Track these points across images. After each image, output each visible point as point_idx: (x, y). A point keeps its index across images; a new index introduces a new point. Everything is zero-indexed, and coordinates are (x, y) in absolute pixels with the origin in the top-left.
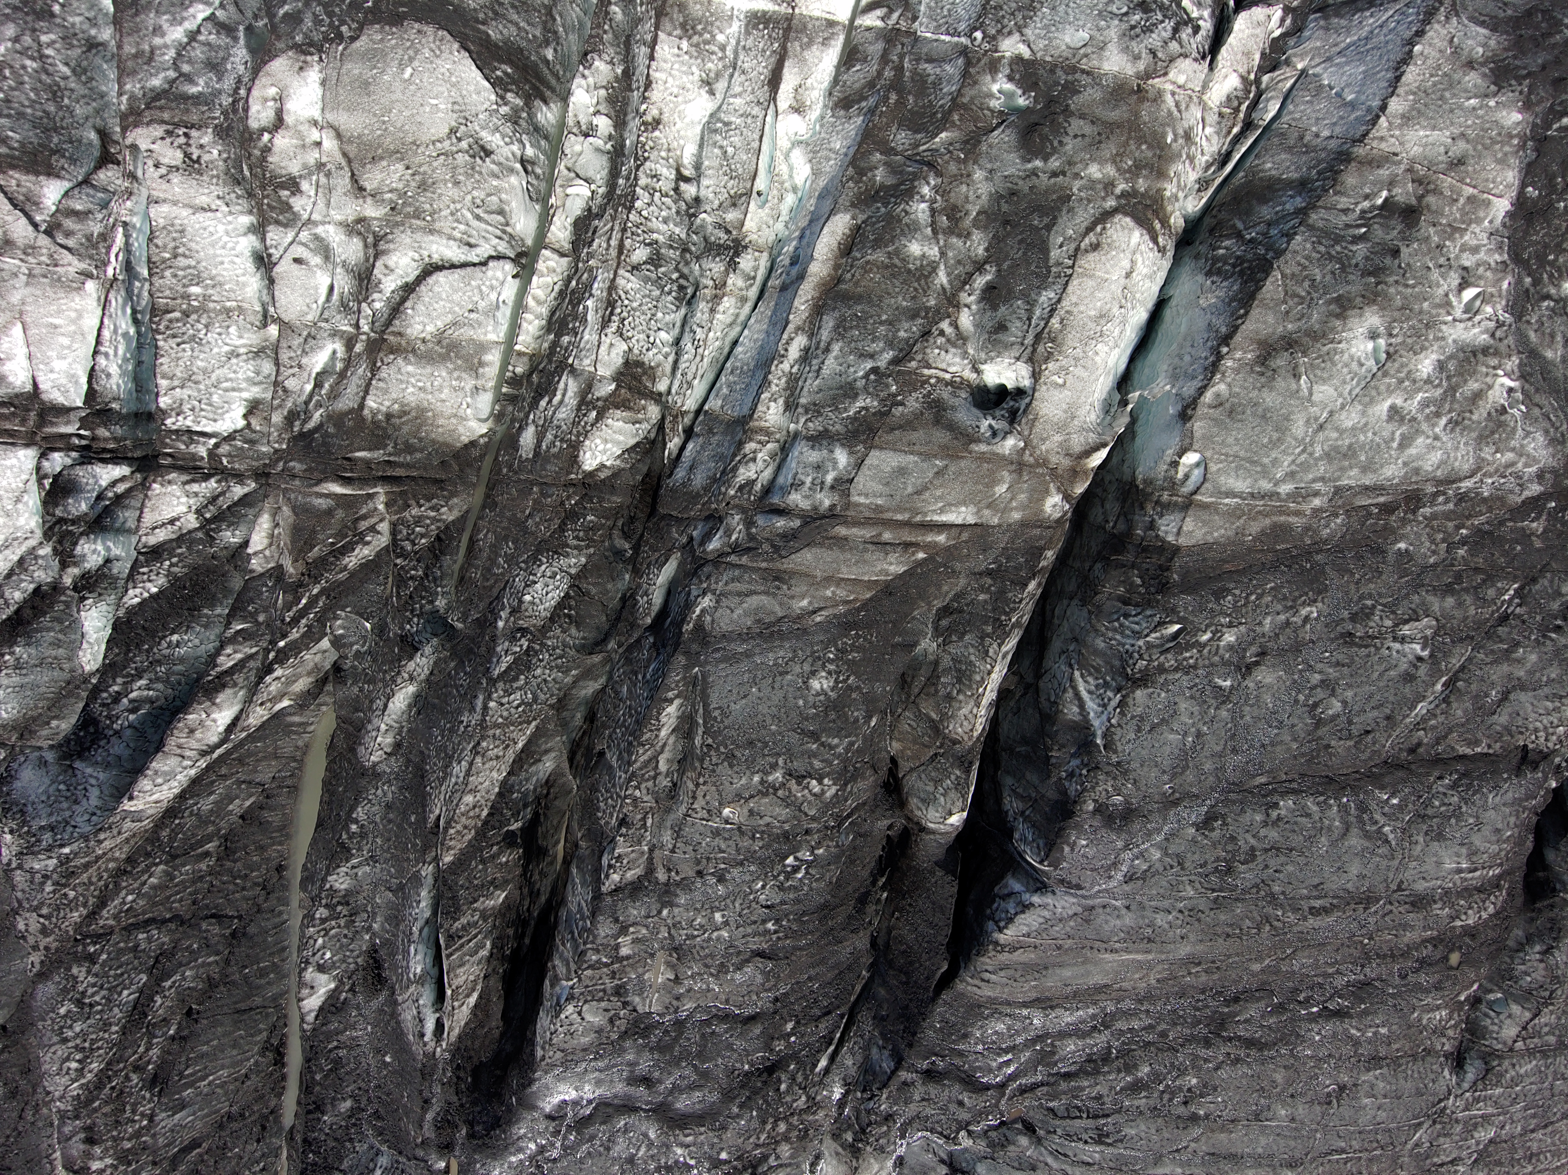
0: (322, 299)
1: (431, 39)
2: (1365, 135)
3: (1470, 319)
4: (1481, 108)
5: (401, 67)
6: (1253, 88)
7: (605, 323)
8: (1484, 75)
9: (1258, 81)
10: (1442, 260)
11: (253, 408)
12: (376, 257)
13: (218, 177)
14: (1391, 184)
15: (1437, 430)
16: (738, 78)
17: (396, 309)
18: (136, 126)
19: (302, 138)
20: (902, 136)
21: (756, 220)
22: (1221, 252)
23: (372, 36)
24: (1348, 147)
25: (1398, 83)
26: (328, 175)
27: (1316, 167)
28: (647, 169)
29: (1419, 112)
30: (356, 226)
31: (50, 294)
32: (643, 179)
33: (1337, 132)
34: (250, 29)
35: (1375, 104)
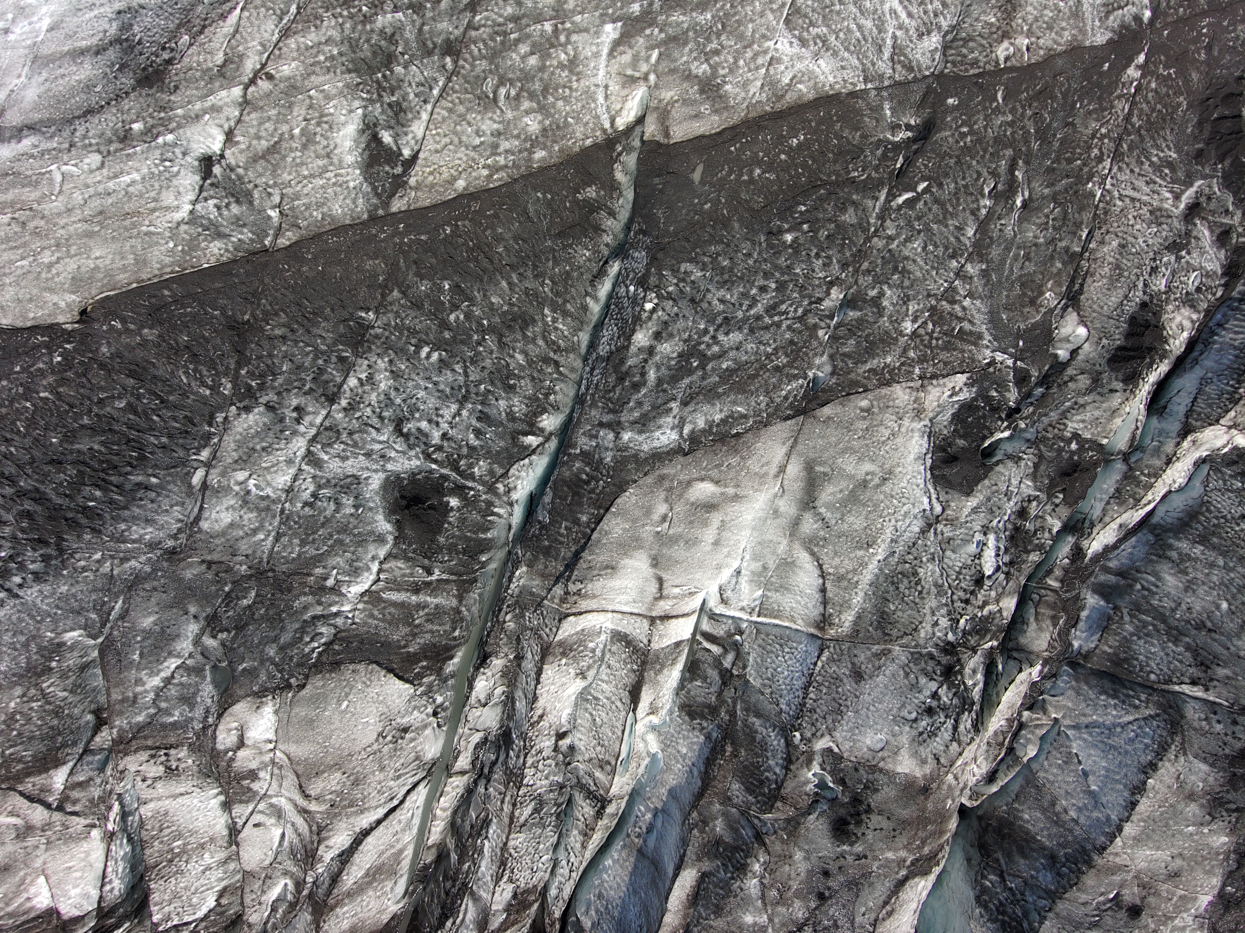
0: (276, 844)
1: (363, 674)
2: (1104, 849)
4: (1196, 834)
5: (339, 702)
6: (1016, 723)
7: (498, 878)
8: (1202, 806)
9: (1020, 714)
11: (223, 893)
12: (319, 843)
13: (193, 775)
14: (1121, 886)
16: (604, 669)
17: (335, 879)
18: (126, 754)
19: (259, 748)
20: (736, 786)
21: (619, 785)
22: (988, 883)
23: (316, 684)
24: (1089, 847)
25: (1133, 809)
26: (281, 768)
27: (1064, 848)
28: (533, 752)
29: (1147, 836)
30: (303, 812)
31: (64, 848)
32: (530, 761)
33: (1082, 820)
34: (215, 668)
35: (1113, 817)
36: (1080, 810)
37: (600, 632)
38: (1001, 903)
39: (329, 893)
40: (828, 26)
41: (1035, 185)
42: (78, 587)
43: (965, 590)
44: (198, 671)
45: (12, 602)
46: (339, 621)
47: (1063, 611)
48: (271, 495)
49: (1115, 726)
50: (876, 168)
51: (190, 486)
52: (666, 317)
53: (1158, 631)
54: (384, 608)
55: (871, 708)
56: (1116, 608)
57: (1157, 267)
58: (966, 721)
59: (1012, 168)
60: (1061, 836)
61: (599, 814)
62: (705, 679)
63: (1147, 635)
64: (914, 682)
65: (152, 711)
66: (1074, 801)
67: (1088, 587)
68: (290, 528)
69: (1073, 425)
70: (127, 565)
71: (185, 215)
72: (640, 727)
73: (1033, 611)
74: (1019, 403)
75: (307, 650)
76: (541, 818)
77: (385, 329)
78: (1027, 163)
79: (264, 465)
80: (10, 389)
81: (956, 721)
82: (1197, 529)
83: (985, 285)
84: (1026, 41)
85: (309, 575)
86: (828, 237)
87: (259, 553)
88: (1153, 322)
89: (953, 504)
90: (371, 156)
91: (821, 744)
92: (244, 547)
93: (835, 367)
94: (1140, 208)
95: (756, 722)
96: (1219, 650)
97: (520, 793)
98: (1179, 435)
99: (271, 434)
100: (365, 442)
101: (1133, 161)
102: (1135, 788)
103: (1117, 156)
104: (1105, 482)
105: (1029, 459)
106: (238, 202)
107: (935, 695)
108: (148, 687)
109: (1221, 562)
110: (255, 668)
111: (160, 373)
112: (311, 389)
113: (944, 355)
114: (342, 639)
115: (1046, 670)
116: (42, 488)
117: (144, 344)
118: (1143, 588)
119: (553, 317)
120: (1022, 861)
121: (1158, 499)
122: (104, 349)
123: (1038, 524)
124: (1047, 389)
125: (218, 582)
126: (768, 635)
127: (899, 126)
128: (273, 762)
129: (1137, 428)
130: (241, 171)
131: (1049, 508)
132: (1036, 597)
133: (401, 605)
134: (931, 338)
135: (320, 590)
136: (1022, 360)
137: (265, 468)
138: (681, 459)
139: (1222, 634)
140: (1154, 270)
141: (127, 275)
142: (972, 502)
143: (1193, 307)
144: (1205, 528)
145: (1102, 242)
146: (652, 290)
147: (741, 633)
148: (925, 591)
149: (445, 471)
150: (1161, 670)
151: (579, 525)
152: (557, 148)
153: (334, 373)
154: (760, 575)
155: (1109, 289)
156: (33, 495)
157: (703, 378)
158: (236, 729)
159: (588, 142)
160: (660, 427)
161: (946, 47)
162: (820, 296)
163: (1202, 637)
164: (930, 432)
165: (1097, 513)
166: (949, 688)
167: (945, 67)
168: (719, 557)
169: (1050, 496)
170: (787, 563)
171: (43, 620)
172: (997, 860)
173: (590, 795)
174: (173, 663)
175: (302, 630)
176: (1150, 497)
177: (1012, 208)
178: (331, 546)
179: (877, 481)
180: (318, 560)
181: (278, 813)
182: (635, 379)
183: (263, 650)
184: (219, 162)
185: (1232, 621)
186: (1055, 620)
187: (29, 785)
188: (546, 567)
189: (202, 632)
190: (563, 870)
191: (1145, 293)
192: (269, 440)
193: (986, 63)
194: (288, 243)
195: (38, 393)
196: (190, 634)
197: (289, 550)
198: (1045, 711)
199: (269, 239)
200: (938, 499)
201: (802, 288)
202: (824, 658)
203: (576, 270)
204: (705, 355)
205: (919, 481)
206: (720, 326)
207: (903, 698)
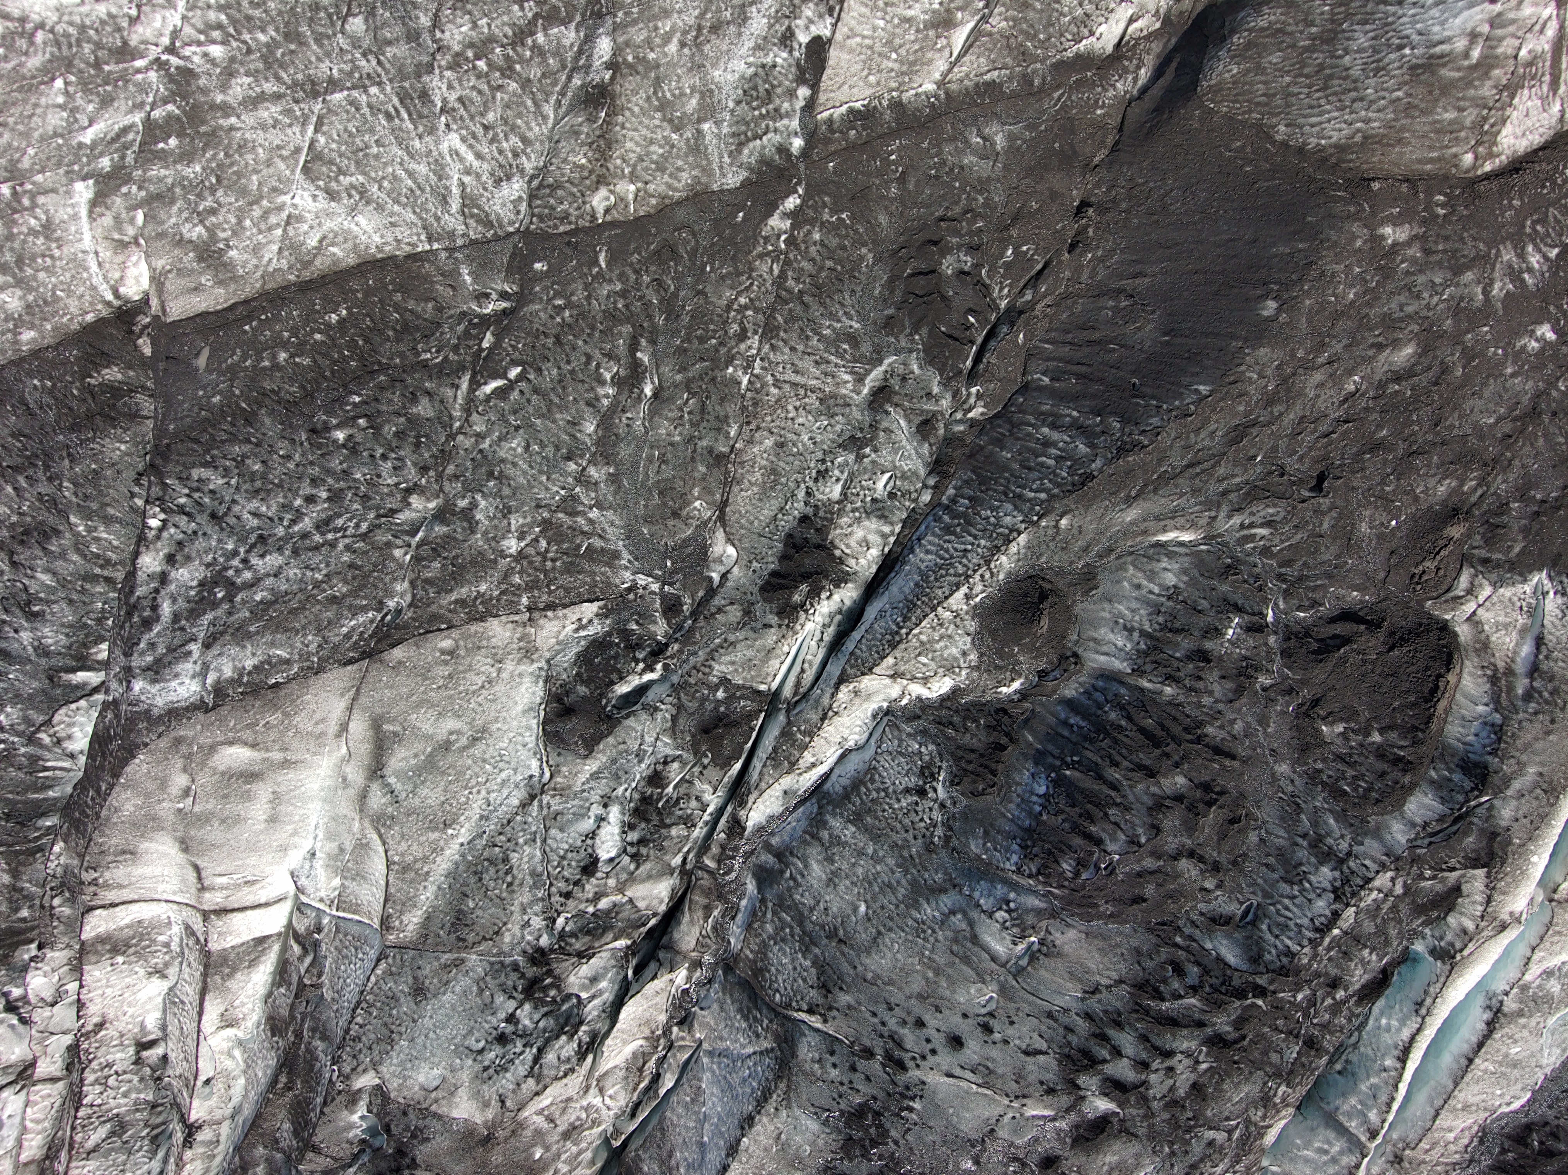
6: (662, 1042)
16: (185, 967)
20: (287, 1126)
21: (205, 1110)
28: (95, 1066)
37: (170, 923)
40: (364, 174)
41: (665, 369)
43: (567, 881)
47: (719, 899)
49: (738, 1057)
50: (456, 349)
52: (182, 536)
53: (793, 936)
55: (432, 1035)
57: (827, 470)
59: (633, 348)
61: (188, 1142)
62: (287, 986)
63: (783, 940)
64: (489, 1000)
66: (687, 1155)
67: (747, 870)
69: (721, 668)
72: (217, 1042)
74: (668, 636)
76: (125, 1143)
78: (652, 342)
81: (540, 1051)
82: (854, 804)
83: (616, 493)
84: (632, 188)
86: (397, 434)
88: (815, 540)
89: (564, 769)
91: (365, 1081)
93: (414, 596)
94: (806, 396)
95: (319, 1044)
96: (845, 967)
101: (795, 336)
102: (731, 1147)
103: (769, 332)
105: (666, 712)
107: (511, 1019)
109: (870, 849)
113: (565, 580)
115: (697, 974)
118: (791, 876)
119: (87, 526)
121: (831, 761)
123: (682, 791)
126: (346, 934)
127: (488, 295)
129: (803, 671)
131: (696, 769)
134: (545, 559)
136: (671, 584)
138: (202, 717)
139: (852, 947)
140: (822, 475)
142: (591, 765)
143: (882, 517)
144: (862, 802)
145: (752, 441)
146: (154, 502)
147: (320, 929)
148: (517, 882)
150: (786, 989)
152: (49, 327)
154: (336, 858)
155: (760, 500)
157: (230, 613)
159: (90, 318)
160: (176, 675)
161: (532, 197)
162: (394, 506)
163: (832, 949)
164: (547, 676)
165: (755, 776)
166: (536, 1008)
167: (531, 223)
168: (280, 836)
169: (696, 755)
170: (362, 845)
176: (814, 758)
177: (639, 398)
179: (464, 741)
182: (146, 614)
185: (866, 930)
186: (708, 910)
188: (77, 845)
191: (807, 503)
193: (578, 217)
198: (692, 1029)
200: (548, 761)
201: (366, 498)
202: (379, 972)
203: (108, 468)
204: (233, 584)
205: (527, 739)
206: (253, 546)
207: (472, 1023)
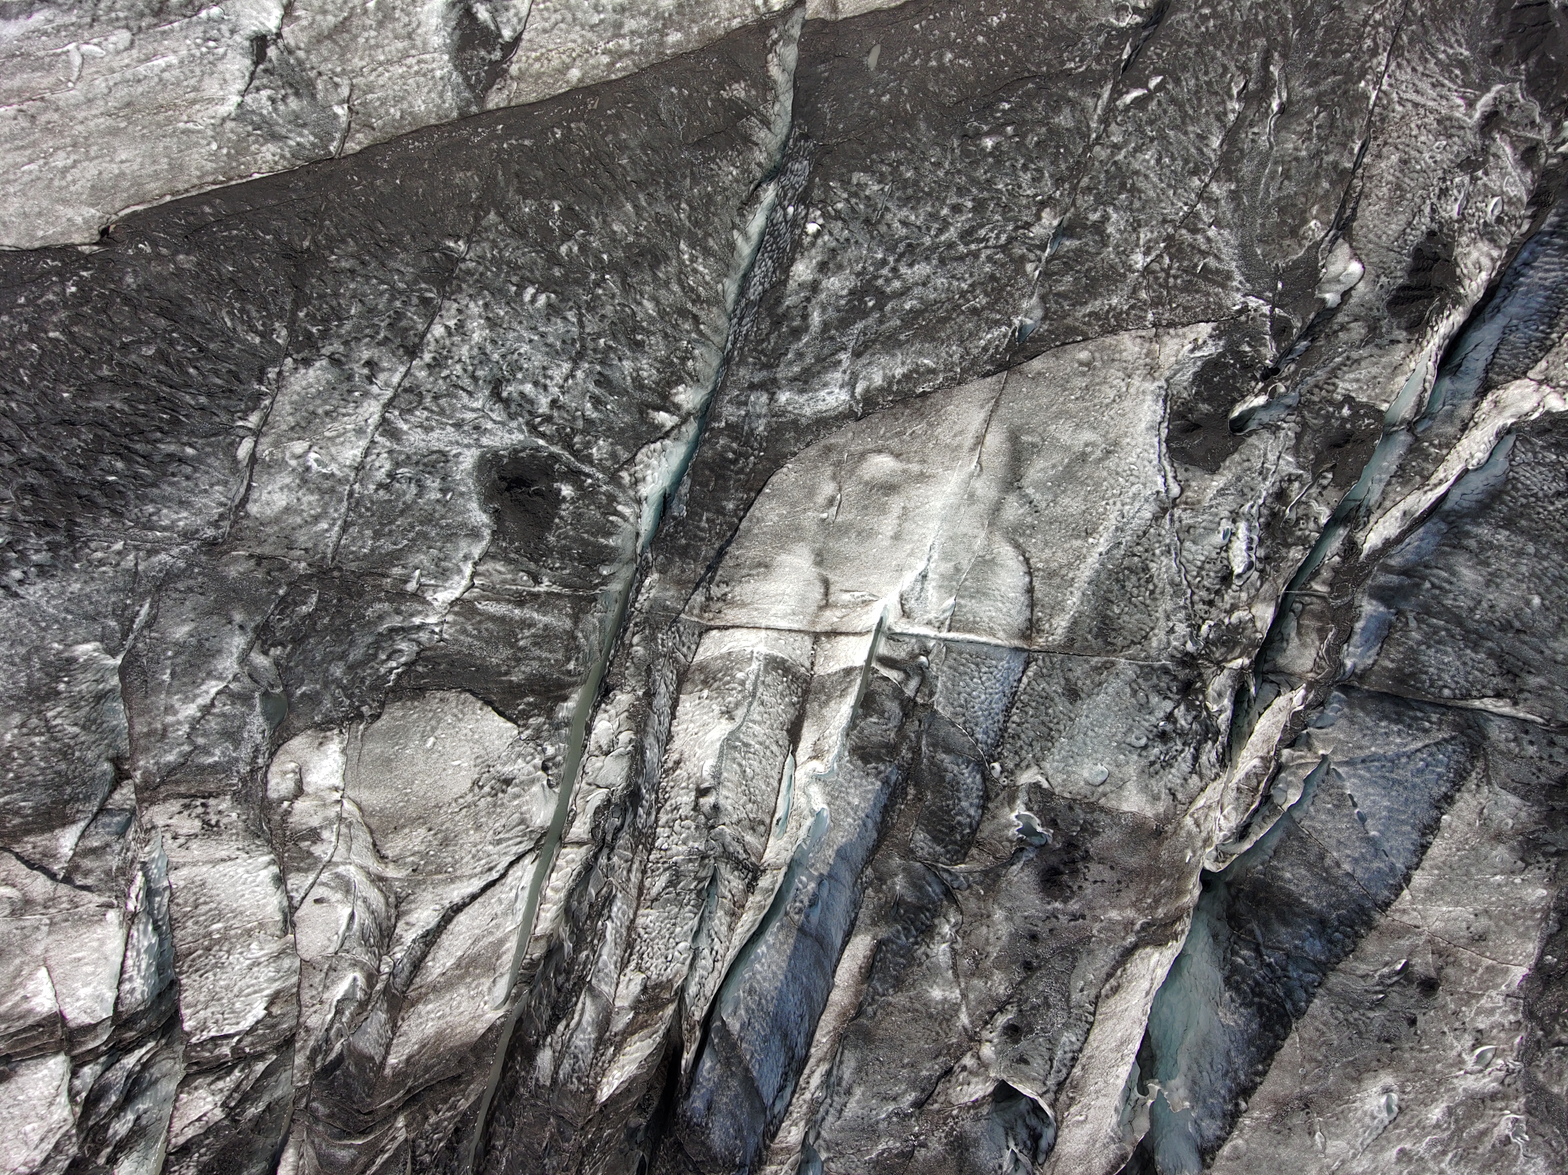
0: (343, 927)
1: (454, 704)
2: (1388, 904)
3: (1481, 1071)
4: (1506, 885)
5: (424, 738)
6: (1273, 763)
7: (623, 965)
8: (1512, 849)
9: (1278, 753)
10: (1457, 1025)
11: (273, 1000)
12: (398, 918)
13: (238, 834)
14: (1411, 953)
15: (1443, 1165)
16: (756, 706)
17: (417, 965)
18: (153, 804)
19: (322, 799)
20: (920, 836)
21: (775, 850)
22: (1240, 960)
23: (393, 714)
24: (1368, 904)
25: (1423, 853)
26: (350, 825)
27: (1336, 909)
28: (668, 807)
29: (1443, 887)
30: (378, 880)
31: (72, 932)
32: (663, 818)
33: (1359, 873)
34: (266, 695)
35: (1398, 865)
36: (1356, 861)
37: (751, 659)
38: (1257, 983)
39: (410, 982)
41: (1295, 83)
42: (93, 586)
43: (1208, 589)
44: (244, 698)
45: (9, 603)
46: (423, 636)
47: (1333, 621)
48: (337, 472)
49: (1399, 756)
50: (1098, 59)
51: (235, 460)
52: (834, 244)
53: (1453, 636)
54: (480, 622)
55: (1090, 733)
56: (1399, 613)
57: (1447, 189)
58: (1210, 753)
59: (1266, 61)
60: (1332, 896)
61: (750, 887)
62: (881, 713)
63: (1439, 642)
64: (1143, 701)
65: (186, 748)
66: (1348, 852)
67: (1364, 592)
68: (361, 516)
69: (1344, 386)
70: (155, 559)
71: (232, 109)
72: (801, 776)
73: (1294, 624)
74: (1277, 361)
75: (382, 671)
76: (678, 894)
77: (479, 263)
78: (1284, 56)
79: (327, 434)
80: (12, 327)
81: (1197, 750)
82: (1500, 511)
83: (1235, 210)
85: (384, 576)
86: (1038, 144)
87: (321, 547)
88: (1444, 255)
89: (1194, 484)
90: (462, 37)
91: (1026, 778)
92: (302, 538)
93: (1046, 311)
94: (1425, 116)
95: (946, 759)
96: (1531, 654)
97: (652, 857)
98: (1477, 394)
99: (336, 394)
100: (454, 409)
101: (1415, 57)
102: (1425, 827)
103: (1395, 50)
104: (1385, 459)
105: (1289, 429)
106: (297, 94)
107: (1170, 717)
108: (181, 716)
109: (1531, 549)
110: (318, 693)
111: (198, 312)
112: (386, 337)
113: (1184, 299)
114: (427, 659)
115: (1311, 696)
116: (49, 455)
117: (179, 273)
118: (1434, 586)
119: (691, 255)
120: (1283, 930)
121: (1452, 479)
122: (129, 279)
123: (1301, 511)
124: (1312, 341)
125: (270, 582)
126: (960, 653)
127: (1125, 8)
128: (340, 818)
129: (1425, 390)
130: (301, 54)
131: (1314, 491)
132: (1298, 606)
133: (501, 620)
134: (1168, 275)
135: (399, 596)
136: (1281, 307)
137: (329, 438)
138: (852, 424)
139: (1534, 635)
140: (1444, 193)
141: (158, 184)
142: (1218, 482)
143: (1492, 241)
144: (1510, 509)
145: (1379, 156)
146: (815, 206)
147: (927, 652)
148: (1158, 591)
149: (555, 449)
150: (1457, 683)
151: (724, 515)
152: (695, 30)
153: (415, 318)
154: (951, 578)
155: (1388, 215)
156: (38, 465)
157: (881, 322)
158: (293, 771)
159: (735, 23)
160: (825, 385)
162: (1029, 219)
163: (1508, 640)
164: (1167, 396)
165: (1374, 497)
166: (1187, 710)
168: (900, 555)
169: (1317, 476)
170: (985, 562)
171: (48, 627)
172: (1251, 932)
173: (739, 865)
174: (213, 687)
175: (377, 645)
176: (1440, 474)
177: (1267, 112)
178: (413, 540)
179: (1098, 454)
180: (395, 557)
181: (346, 886)
182: (795, 324)
183: (327, 670)
184: (275, 42)
185: (1546, 618)
186: (1322, 633)
187: (29, 845)
188: (683, 571)
189: (250, 647)
190: (705, 962)
191: (1432, 220)
192: (334, 402)
194: (358, 148)
195: (46, 332)
196: (234, 650)
197: (360, 543)
198: (1310, 747)
199: (335, 144)
200: (1175, 478)
201: (1006, 209)
202: (1030, 674)
203: (720, 193)
204: (883, 293)
205: (1152, 456)
206: (902, 255)
207: (1130, 721)
